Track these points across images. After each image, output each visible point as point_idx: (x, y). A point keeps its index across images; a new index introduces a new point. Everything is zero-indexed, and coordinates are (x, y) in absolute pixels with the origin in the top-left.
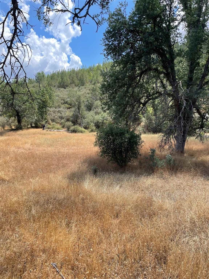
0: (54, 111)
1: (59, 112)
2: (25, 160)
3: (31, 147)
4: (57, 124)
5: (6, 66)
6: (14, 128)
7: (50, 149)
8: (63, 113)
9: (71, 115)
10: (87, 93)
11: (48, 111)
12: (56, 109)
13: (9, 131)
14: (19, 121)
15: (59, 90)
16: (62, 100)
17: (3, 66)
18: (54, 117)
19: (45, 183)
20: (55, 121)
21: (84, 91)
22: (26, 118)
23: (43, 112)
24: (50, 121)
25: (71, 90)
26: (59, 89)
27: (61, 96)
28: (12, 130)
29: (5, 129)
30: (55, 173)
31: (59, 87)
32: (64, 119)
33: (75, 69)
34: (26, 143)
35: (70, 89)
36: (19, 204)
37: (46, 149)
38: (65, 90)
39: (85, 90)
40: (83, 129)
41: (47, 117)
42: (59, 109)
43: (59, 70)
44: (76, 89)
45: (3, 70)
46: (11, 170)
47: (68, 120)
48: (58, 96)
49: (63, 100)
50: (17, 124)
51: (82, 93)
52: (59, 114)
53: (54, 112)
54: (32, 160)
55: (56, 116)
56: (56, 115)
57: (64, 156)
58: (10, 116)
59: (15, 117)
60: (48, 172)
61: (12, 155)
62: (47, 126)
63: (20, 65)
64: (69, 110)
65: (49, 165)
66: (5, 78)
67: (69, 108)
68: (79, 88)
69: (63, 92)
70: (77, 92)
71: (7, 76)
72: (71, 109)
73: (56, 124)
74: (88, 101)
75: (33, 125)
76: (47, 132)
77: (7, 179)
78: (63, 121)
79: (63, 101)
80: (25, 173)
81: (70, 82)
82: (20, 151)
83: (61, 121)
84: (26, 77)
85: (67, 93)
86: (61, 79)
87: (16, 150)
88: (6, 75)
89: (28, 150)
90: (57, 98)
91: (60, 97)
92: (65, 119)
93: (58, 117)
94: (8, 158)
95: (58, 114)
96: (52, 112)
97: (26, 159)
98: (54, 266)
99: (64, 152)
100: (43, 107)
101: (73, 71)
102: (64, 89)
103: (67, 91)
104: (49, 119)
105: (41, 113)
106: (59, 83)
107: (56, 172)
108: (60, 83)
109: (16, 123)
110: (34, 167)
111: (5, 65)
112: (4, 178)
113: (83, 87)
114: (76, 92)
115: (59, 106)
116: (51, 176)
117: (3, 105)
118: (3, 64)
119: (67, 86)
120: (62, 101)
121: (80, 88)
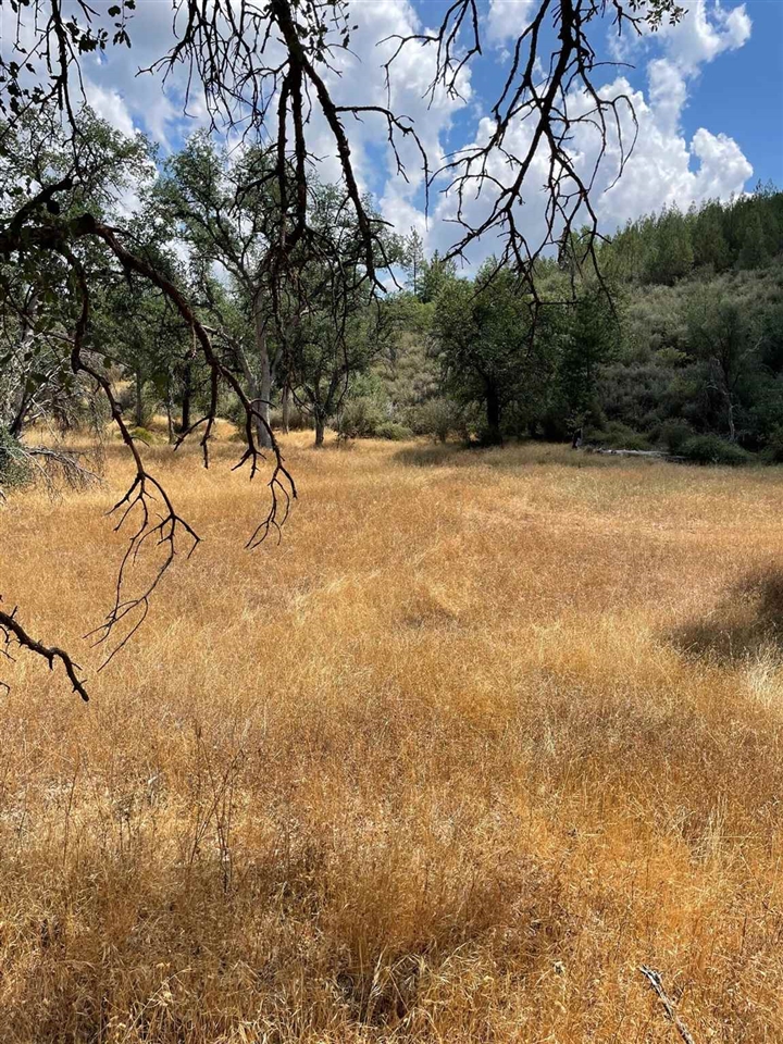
0: (622, 376)
1: (639, 379)
2: (512, 554)
3: (530, 508)
4: (628, 428)
5: (521, 202)
6: (475, 439)
7: (598, 520)
8: (655, 386)
9: (686, 392)
10: (766, 296)
11: (598, 376)
12: (627, 371)
13: (458, 450)
14: (493, 415)
15: (646, 292)
16: (653, 332)
17: (510, 204)
18: (619, 398)
19: (587, 648)
20: (621, 416)
21: (755, 289)
22: (516, 404)
23: (578, 380)
24: (603, 415)
25: (698, 288)
26: (645, 290)
27: (653, 317)
28: (471, 445)
29: (448, 440)
30: (620, 613)
31: (647, 283)
32: (656, 406)
33: (722, 202)
34: (513, 494)
35: (691, 285)
36: (499, 705)
37: (585, 519)
38: (674, 291)
39: (760, 285)
40: (739, 451)
41: (591, 399)
42: (642, 369)
43: (653, 214)
44: (719, 283)
45: (510, 218)
46: (468, 583)
47: (675, 412)
48: (641, 318)
49: (659, 331)
50: (485, 424)
51: (744, 299)
52: (640, 389)
53: (619, 382)
54: (535, 555)
55: (626, 394)
56: (629, 389)
57: (658, 553)
58: (465, 398)
59: (481, 401)
60: (593, 607)
61: (469, 533)
62: (590, 433)
63: (579, 189)
64: (681, 370)
65: (596, 582)
66: (514, 246)
67: (682, 364)
68: (731, 280)
69: (663, 299)
70: (725, 294)
71: (523, 240)
72: (689, 366)
73: (622, 427)
74: (769, 330)
75: (540, 430)
76: (590, 457)
77: (456, 610)
78: (651, 414)
79: (660, 336)
80: (512, 599)
81: (696, 257)
82: (495, 519)
83: (646, 416)
84: (594, 233)
85: (677, 303)
86: (656, 250)
87: (481, 515)
88: (519, 235)
89: (521, 518)
90: (636, 325)
91: (649, 322)
92: (661, 407)
93: (635, 401)
94: (456, 541)
95: (637, 388)
96: (613, 379)
97: (516, 551)
98: (654, 983)
99: (656, 540)
100: (578, 364)
101: (713, 210)
102: (666, 287)
103: (679, 296)
104: (599, 408)
105: (572, 386)
106: (647, 266)
107: (626, 612)
108: (652, 267)
109: (482, 421)
110: (543, 583)
111: (517, 198)
112: (444, 606)
113: (752, 273)
114: (719, 295)
115: (640, 355)
116: (608, 622)
117: (447, 359)
118: (511, 194)
119: (680, 275)
120: (655, 335)
121: (738, 279)
